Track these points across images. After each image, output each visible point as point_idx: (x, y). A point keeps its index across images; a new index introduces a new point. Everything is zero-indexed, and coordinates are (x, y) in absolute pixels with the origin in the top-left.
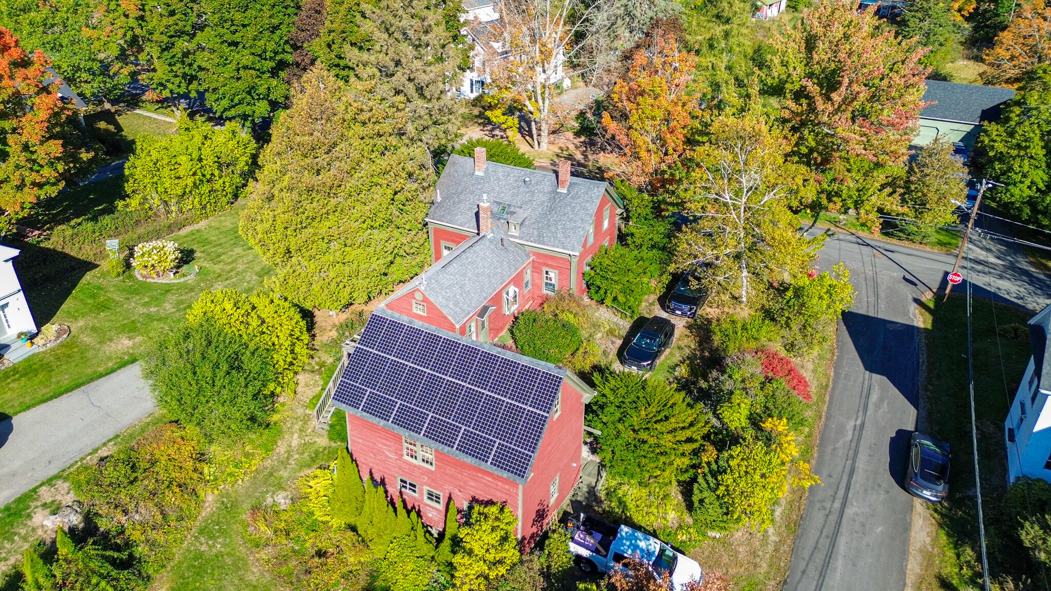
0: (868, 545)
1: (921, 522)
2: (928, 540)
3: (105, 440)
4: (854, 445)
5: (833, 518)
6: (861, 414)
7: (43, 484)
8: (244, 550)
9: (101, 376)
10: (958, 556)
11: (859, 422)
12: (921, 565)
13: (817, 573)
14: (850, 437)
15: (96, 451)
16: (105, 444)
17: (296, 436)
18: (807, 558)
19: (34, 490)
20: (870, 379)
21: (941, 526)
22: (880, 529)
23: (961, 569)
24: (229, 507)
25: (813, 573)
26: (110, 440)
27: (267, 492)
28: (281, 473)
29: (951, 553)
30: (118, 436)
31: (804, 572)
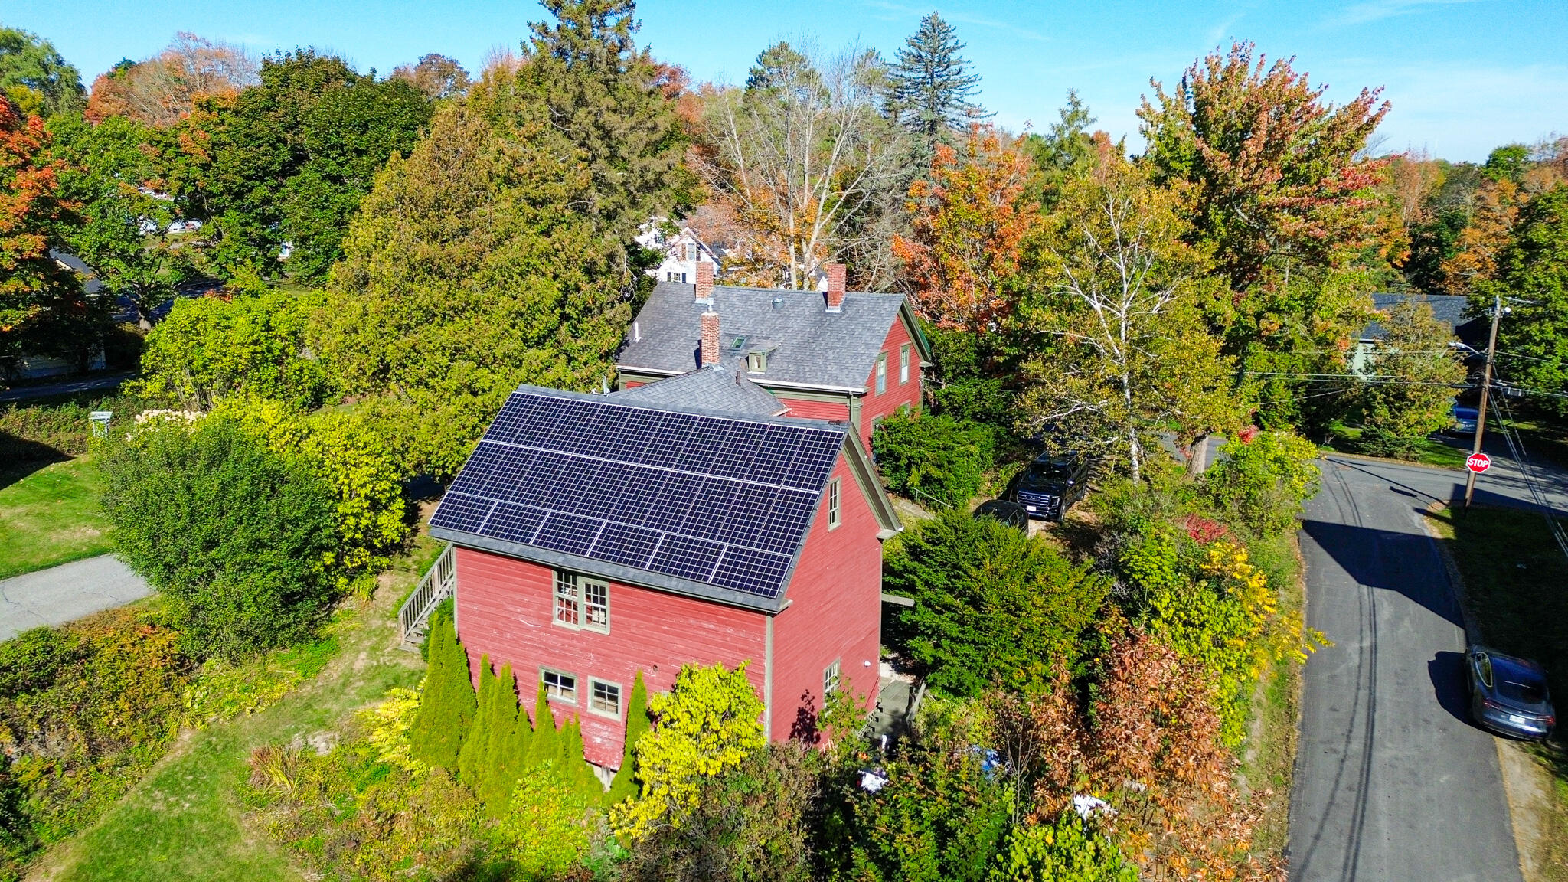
0: (1429, 800)
1: (1518, 769)
4: (1365, 671)
5: (1354, 764)
6: (1367, 633)
8: (234, 812)
11: (1366, 644)
12: (1540, 828)
13: (1345, 839)
14: (1356, 660)
17: (363, 655)
18: (1319, 817)
20: (1370, 593)
22: (1444, 779)
24: (219, 749)
25: (1335, 838)
27: (297, 730)
28: (327, 705)
31: (1317, 837)
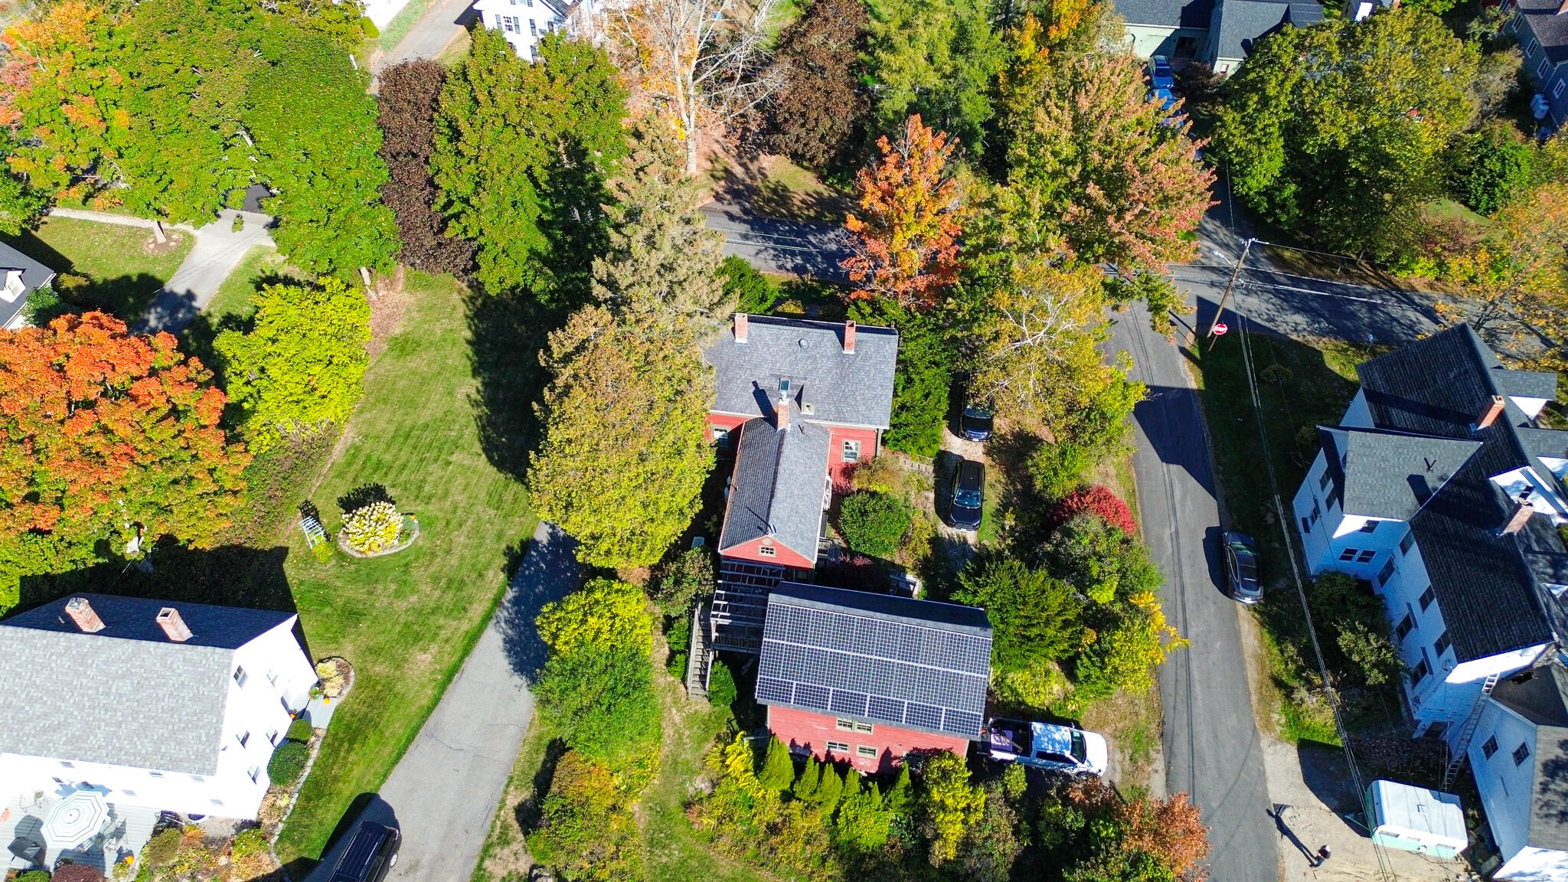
0: (1214, 664)
1: (1246, 625)
2: (1256, 642)
3: (502, 788)
4: (1176, 557)
6: (1172, 519)
7: (482, 860)
8: (701, 848)
9: (430, 710)
10: (1282, 652)
11: (1173, 529)
12: (1257, 670)
13: (1185, 705)
14: (1170, 551)
15: (503, 802)
16: (506, 792)
17: (674, 711)
18: (1173, 693)
19: (480, 867)
20: (1169, 471)
21: (1262, 624)
22: (1219, 644)
23: (1287, 665)
24: (661, 812)
25: (1182, 707)
26: (508, 786)
27: (684, 782)
28: (683, 757)
29: (1275, 650)
30: (511, 779)
31: (1175, 708)
